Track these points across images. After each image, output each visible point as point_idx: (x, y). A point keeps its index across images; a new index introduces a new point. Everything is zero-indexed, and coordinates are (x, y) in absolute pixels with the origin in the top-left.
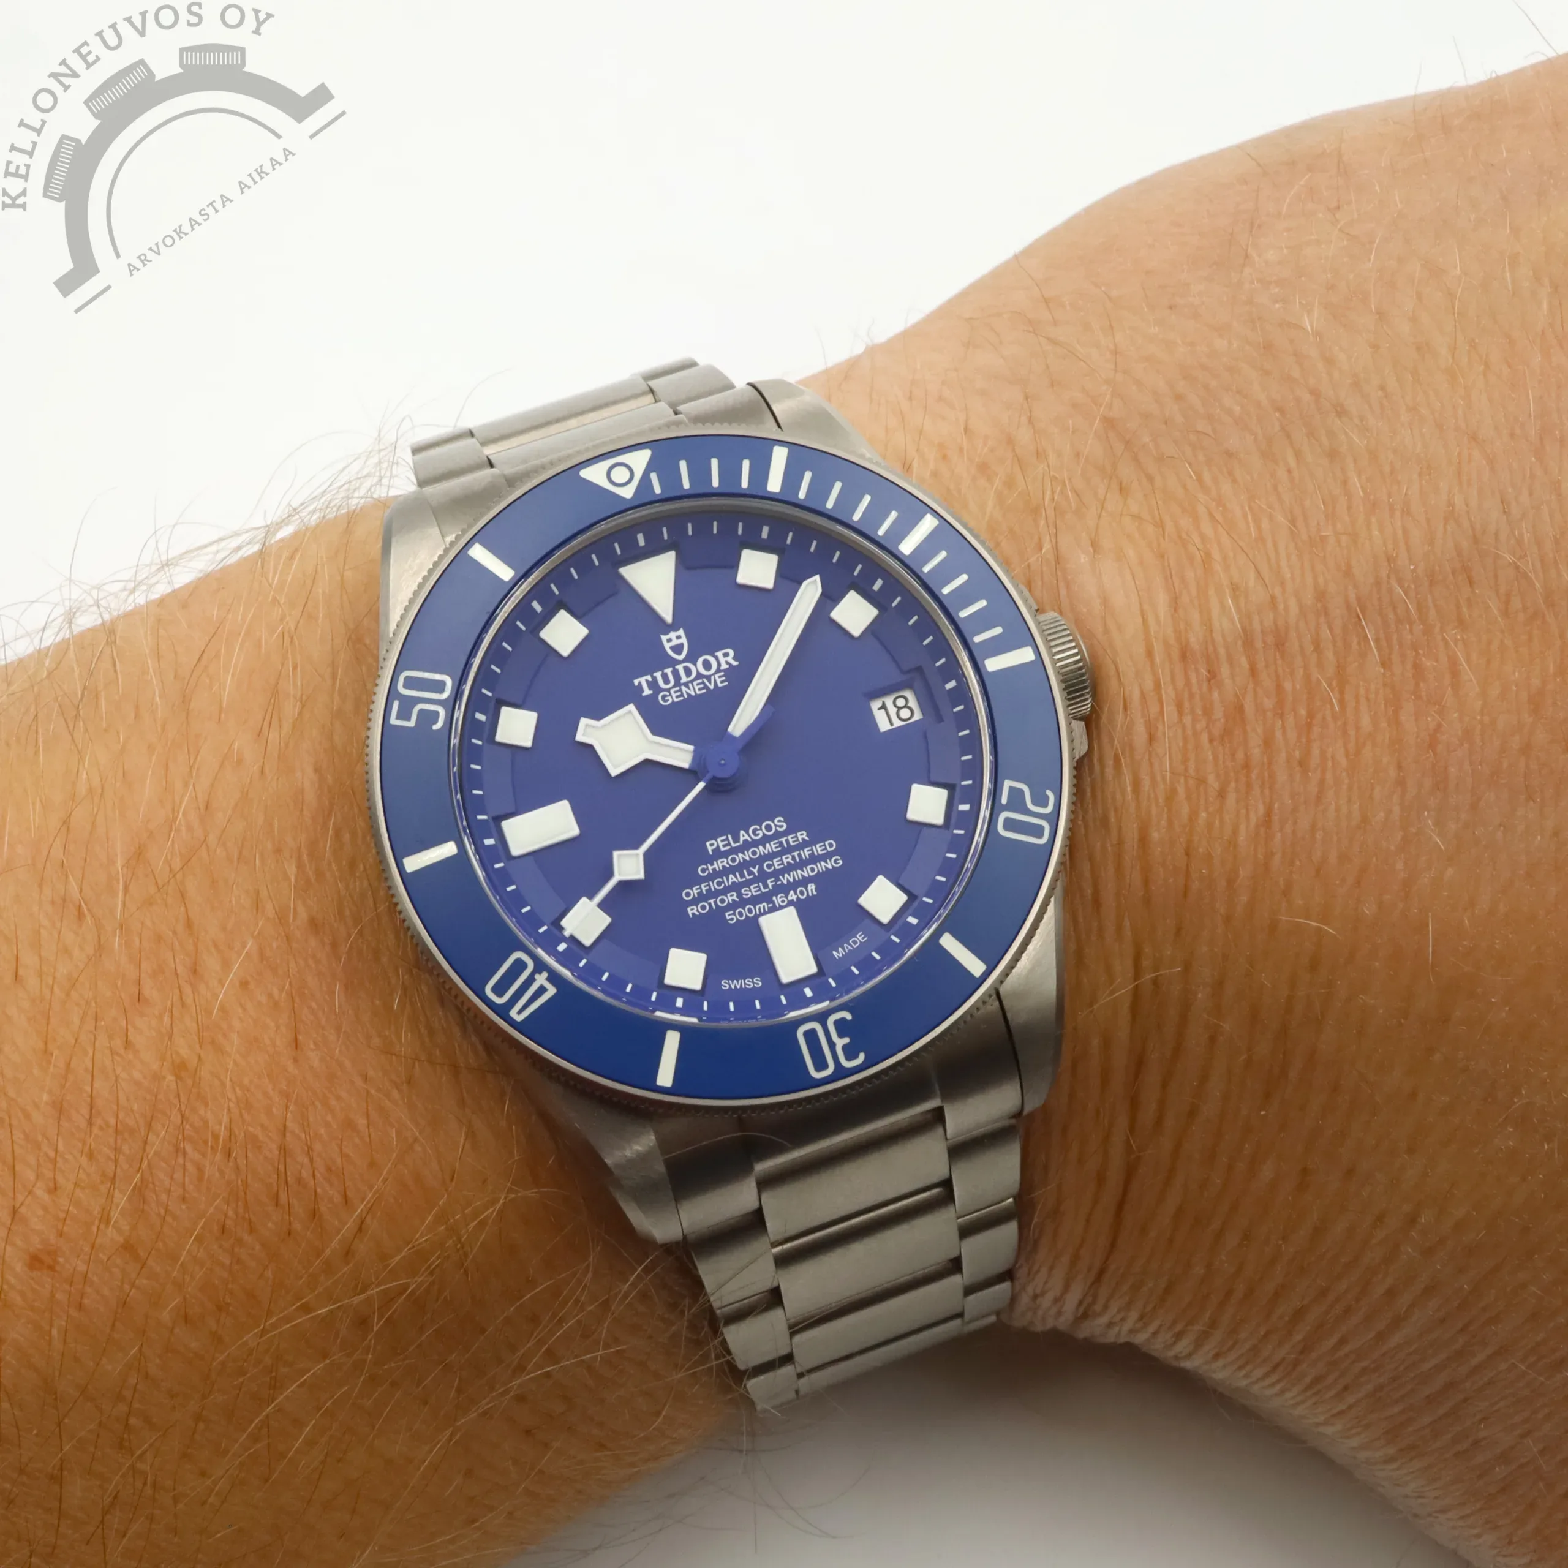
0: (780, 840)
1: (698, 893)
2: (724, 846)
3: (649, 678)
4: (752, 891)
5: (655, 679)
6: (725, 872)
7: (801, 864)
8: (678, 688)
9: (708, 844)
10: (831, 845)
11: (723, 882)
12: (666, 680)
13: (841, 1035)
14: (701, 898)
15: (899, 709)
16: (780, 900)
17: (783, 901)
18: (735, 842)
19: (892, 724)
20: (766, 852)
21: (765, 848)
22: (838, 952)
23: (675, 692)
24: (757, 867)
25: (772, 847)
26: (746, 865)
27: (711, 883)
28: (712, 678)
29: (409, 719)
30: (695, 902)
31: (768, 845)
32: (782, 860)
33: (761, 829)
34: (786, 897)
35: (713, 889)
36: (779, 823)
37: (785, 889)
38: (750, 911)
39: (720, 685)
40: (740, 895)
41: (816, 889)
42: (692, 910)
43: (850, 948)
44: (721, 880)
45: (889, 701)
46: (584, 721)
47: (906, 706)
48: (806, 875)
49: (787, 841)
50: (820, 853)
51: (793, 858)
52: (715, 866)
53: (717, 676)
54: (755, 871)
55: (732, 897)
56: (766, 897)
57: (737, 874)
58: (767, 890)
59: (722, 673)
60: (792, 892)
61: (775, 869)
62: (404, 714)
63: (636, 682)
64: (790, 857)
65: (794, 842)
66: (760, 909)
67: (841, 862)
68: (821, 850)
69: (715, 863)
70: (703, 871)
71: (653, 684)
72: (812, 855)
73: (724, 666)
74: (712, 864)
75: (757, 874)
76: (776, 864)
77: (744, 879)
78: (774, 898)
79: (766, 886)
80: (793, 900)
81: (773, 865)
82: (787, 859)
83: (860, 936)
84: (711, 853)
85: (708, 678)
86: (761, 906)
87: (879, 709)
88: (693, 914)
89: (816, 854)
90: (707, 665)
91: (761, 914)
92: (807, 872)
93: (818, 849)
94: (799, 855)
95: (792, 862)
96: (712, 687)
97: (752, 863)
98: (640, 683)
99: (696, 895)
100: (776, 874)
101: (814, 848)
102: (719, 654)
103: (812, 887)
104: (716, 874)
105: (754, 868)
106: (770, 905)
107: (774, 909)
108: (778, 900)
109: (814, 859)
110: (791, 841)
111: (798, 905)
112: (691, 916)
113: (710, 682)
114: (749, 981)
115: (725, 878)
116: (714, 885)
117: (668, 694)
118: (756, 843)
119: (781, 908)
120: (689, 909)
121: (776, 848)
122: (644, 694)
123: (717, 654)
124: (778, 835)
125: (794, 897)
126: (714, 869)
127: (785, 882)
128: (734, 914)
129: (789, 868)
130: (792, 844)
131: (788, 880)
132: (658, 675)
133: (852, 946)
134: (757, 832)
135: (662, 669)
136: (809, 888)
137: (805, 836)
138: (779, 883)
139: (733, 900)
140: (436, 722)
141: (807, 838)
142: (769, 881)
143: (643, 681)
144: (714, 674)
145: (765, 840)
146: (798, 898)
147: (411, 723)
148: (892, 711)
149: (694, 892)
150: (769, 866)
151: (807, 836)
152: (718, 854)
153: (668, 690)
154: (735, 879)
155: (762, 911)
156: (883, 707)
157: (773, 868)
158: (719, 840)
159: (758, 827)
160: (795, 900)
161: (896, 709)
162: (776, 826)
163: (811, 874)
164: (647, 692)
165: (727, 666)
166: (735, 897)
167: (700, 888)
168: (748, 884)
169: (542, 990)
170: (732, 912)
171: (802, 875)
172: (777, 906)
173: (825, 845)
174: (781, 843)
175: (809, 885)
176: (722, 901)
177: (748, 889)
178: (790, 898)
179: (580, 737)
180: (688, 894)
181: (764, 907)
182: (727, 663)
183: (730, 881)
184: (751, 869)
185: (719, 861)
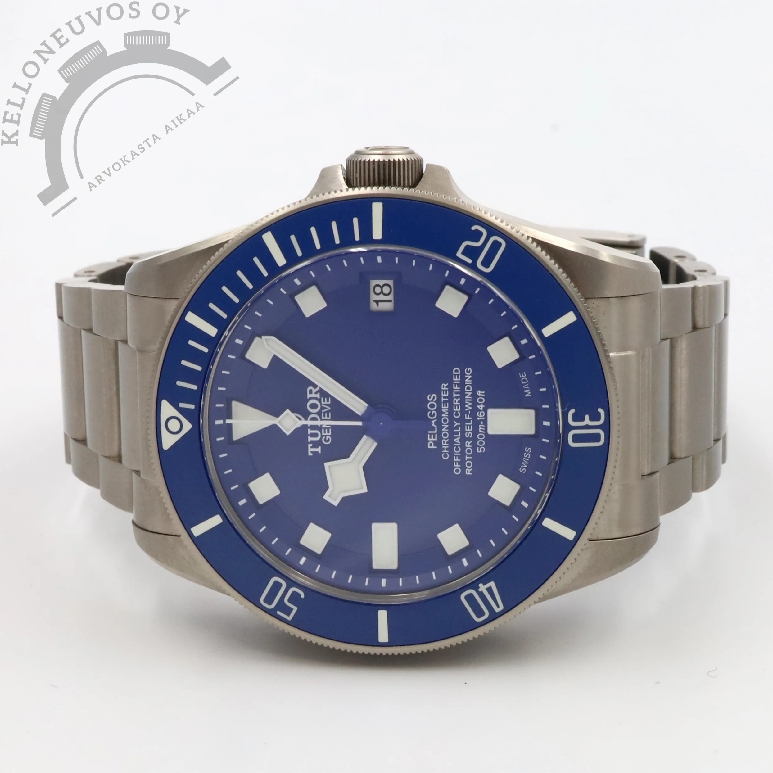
0: (442, 401)
1: (459, 464)
2: (434, 437)
3: (310, 445)
4: (469, 430)
5: (312, 442)
6: (451, 442)
7: (462, 394)
8: (323, 430)
9: (429, 447)
10: (457, 371)
11: (457, 446)
12: (316, 435)
13: (583, 420)
14: (462, 463)
15: (382, 292)
16: (481, 416)
17: (482, 414)
18: (434, 430)
19: (390, 301)
20: (447, 413)
21: (444, 413)
22: (527, 393)
23: (325, 432)
24: (455, 422)
25: (445, 408)
26: (451, 428)
27: (455, 454)
28: (323, 406)
29: (292, 610)
30: (463, 468)
31: (443, 410)
32: (455, 405)
33: (431, 411)
34: (480, 411)
35: (459, 454)
36: (432, 398)
37: (475, 410)
38: (481, 436)
39: (329, 403)
40: (469, 439)
41: (481, 391)
42: (468, 472)
43: (527, 385)
44: (455, 447)
45: (373, 297)
46: (326, 497)
47: (382, 287)
48: (470, 393)
49: (444, 397)
50: (459, 379)
51: (457, 397)
52: (445, 447)
53: (323, 403)
54: (457, 424)
55: (468, 445)
56: (476, 424)
57: (455, 436)
58: (471, 421)
59: (322, 399)
60: (478, 406)
61: (460, 411)
62: (288, 611)
63: (310, 454)
64: (455, 399)
65: (446, 393)
66: (482, 430)
67: (469, 369)
68: (458, 378)
69: (443, 447)
70: (445, 456)
71: (316, 444)
72: (459, 385)
73: (318, 396)
74: (443, 449)
75: (459, 424)
76: (457, 410)
77: (460, 433)
78: (478, 419)
79: (469, 421)
80: (483, 408)
81: (457, 412)
82: (456, 401)
83: (521, 376)
84: (436, 447)
85: (322, 408)
86: (480, 428)
87: (378, 305)
88: (471, 472)
89: (459, 382)
90: (314, 406)
91: (486, 430)
92: (469, 393)
93: (457, 380)
94: (456, 393)
95: (459, 399)
96: (329, 408)
97: (451, 424)
98: (312, 452)
99: (460, 466)
100: (463, 411)
101: (454, 382)
102: (309, 396)
103: (479, 393)
104: (450, 449)
105: (455, 424)
106: (482, 423)
107: (485, 422)
108: (480, 416)
109: (462, 385)
110: (445, 395)
111: (487, 406)
112: (471, 474)
113: (325, 408)
114: (526, 455)
115: (455, 445)
116: (457, 453)
117: (324, 437)
118: (439, 417)
119: (486, 416)
120: (467, 474)
121: (446, 406)
122: (320, 452)
123: (308, 398)
124: (439, 401)
125: (482, 406)
126: (447, 449)
127: (470, 408)
128: (480, 447)
129: (462, 402)
130: (447, 395)
131: (470, 406)
132: (310, 439)
133: (526, 384)
134: (433, 414)
135: (307, 435)
136: (480, 395)
137: (445, 385)
138: (469, 412)
139: (470, 444)
140: (299, 595)
141: (447, 384)
142: (466, 418)
143: (311, 450)
144: (321, 404)
145: (439, 410)
146: (484, 404)
147: (295, 609)
148: (381, 297)
149: (457, 466)
150: (457, 414)
151: (445, 384)
152: (438, 443)
153: (322, 436)
154: (458, 439)
155: (483, 429)
156: (377, 302)
157: (459, 412)
158: (429, 439)
159: (429, 412)
160: (484, 406)
161: (381, 294)
162: (432, 401)
163: (471, 390)
164: (319, 450)
165: (319, 394)
166: (469, 443)
167: (456, 462)
168: (463, 432)
169: (490, 590)
170: (478, 448)
171: (470, 396)
172: (484, 418)
173: (455, 375)
174: (444, 402)
175: (477, 394)
176: (469, 451)
177: (466, 433)
178: (482, 409)
179: (335, 503)
180: (457, 471)
181: (482, 427)
182: (316, 393)
183: (458, 442)
184: (455, 426)
185: (443, 444)
